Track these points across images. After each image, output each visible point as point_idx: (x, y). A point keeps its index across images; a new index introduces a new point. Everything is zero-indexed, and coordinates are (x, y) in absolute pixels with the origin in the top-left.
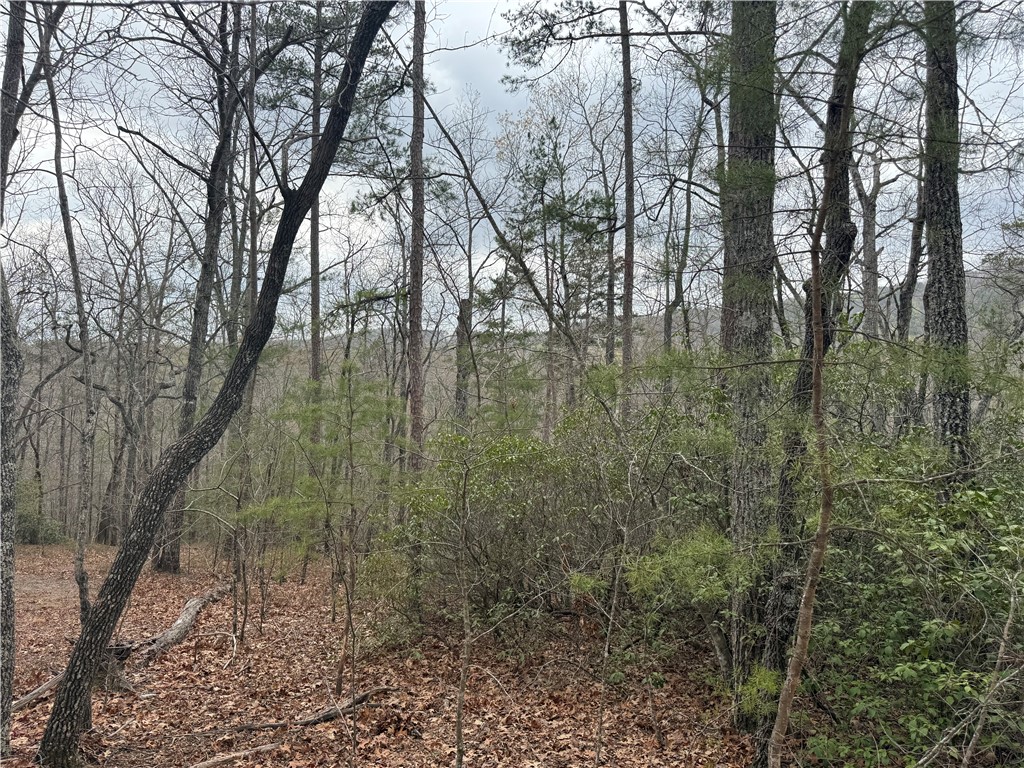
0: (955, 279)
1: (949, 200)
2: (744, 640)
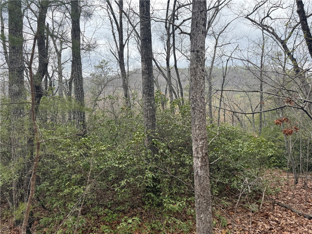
2: (17, 196)
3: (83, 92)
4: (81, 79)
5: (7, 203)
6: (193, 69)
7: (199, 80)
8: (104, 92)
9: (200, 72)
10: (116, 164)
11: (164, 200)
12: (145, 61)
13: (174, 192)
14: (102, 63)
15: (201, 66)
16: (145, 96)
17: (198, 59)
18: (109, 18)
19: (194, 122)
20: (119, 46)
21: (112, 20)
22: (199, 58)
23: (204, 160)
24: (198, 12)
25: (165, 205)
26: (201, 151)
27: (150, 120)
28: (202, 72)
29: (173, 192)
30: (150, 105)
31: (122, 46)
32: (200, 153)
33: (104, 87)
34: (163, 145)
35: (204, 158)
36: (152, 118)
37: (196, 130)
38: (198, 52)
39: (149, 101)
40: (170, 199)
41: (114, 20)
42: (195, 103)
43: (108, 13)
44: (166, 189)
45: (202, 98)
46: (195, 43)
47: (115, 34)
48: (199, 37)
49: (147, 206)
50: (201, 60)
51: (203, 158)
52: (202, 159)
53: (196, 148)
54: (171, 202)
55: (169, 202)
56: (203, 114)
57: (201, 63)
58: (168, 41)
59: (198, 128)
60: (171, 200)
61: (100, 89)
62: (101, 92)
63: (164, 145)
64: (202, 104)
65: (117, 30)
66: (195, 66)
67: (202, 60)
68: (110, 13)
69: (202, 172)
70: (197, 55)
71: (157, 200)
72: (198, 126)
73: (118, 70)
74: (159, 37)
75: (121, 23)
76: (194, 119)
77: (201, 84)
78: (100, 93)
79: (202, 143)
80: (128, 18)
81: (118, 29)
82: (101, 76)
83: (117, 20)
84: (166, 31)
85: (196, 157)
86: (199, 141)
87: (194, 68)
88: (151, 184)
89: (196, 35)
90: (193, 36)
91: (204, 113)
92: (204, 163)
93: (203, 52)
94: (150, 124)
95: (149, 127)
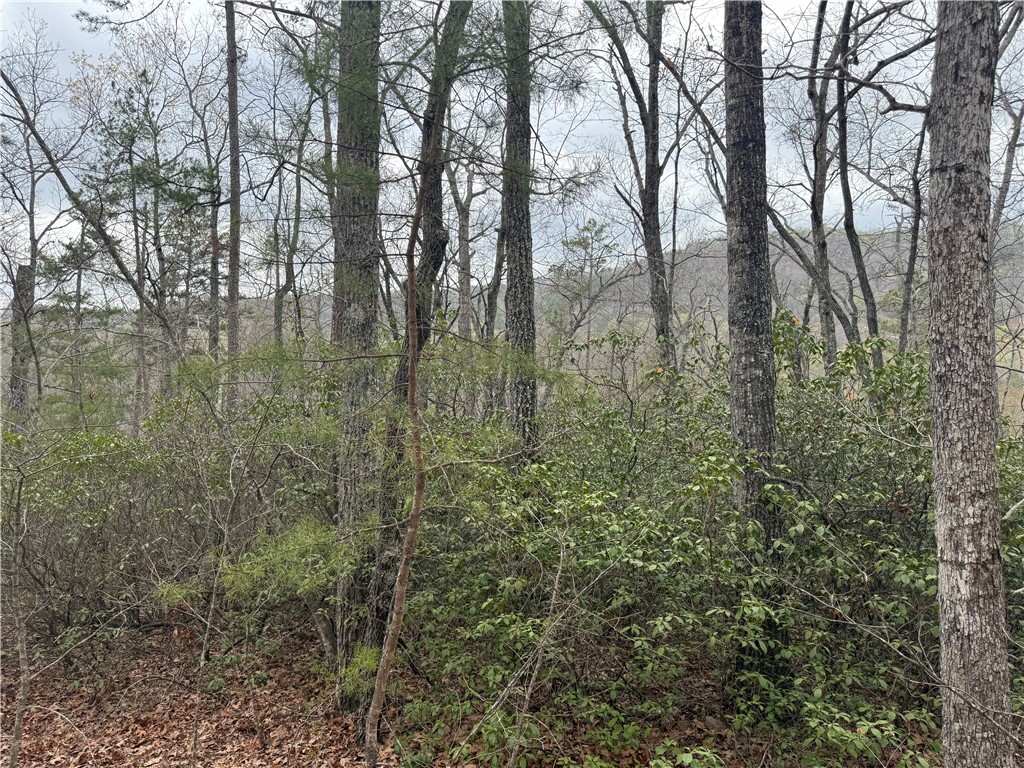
0: (527, 285)
1: (523, 217)
2: (348, 623)
3: (533, 323)
4: (529, 283)
5: (318, 641)
6: (939, 232)
7: (965, 274)
8: (589, 322)
9: (972, 245)
10: (635, 557)
11: (810, 706)
12: (742, 214)
13: (849, 681)
14: (586, 229)
15: (973, 221)
16: (736, 331)
17: (963, 196)
18: (616, 87)
19: (944, 429)
20: (643, 172)
21: (623, 91)
22: (967, 191)
23: (986, 575)
24: (961, 26)
25: (813, 724)
26: (973, 540)
27: (756, 414)
28: (978, 242)
29: (844, 682)
30: (756, 365)
31: (655, 171)
32: (970, 550)
33: (591, 305)
34: (804, 508)
35: (987, 570)
36: (763, 408)
37: (951, 459)
38: (960, 169)
39: (752, 350)
40: (829, 706)
41: (630, 90)
42: (948, 360)
43: (613, 70)
44: (816, 668)
45: (980, 338)
46: (947, 139)
47: (632, 135)
48: (968, 115)
49: (742, 715)
50: (973, 200)
51: (979, 567)
52: (976, 572)
53: (952, 530)
54: (837, 716)
55: (827, 713)
56: (985, 401)
57: (973, 211)
58: (820, 139)
59: (963, 452)
60: (835, 710)
61: (576, 313)
62: (579, 322)
63: (811, 508)
64: (979, 362)
65: (640, 121)
66: (948, 222)
67: (977, 201)
68: (620, 69)
69: (975, 621)
70: (958, 181)
71: (779, 700)
72: (960, 445)
73: (636, 250)
74: (784, 129)
75: (654, 97)
76: (945, 416)
77: (976, 286)
78: (578, 326)
79: (978, 512)
80: (679, 78)
81: (642, 119)
82: (582, 272)
83: (641, 89)
84: (810, 107)
85: (951, 562)
86: (963, 504)
87: (946, 230)
88: (761, 643)
89: (952, 111)
90: (940, 115)
91: (985, 397)
92: (985, 587)
93: (983, 169)
94: (754, 430)
95: (751, 441)
